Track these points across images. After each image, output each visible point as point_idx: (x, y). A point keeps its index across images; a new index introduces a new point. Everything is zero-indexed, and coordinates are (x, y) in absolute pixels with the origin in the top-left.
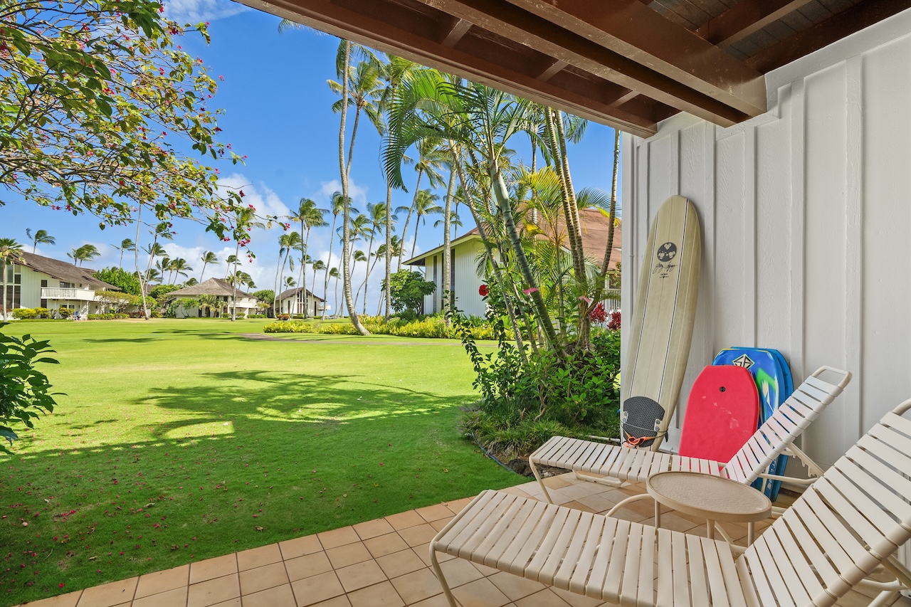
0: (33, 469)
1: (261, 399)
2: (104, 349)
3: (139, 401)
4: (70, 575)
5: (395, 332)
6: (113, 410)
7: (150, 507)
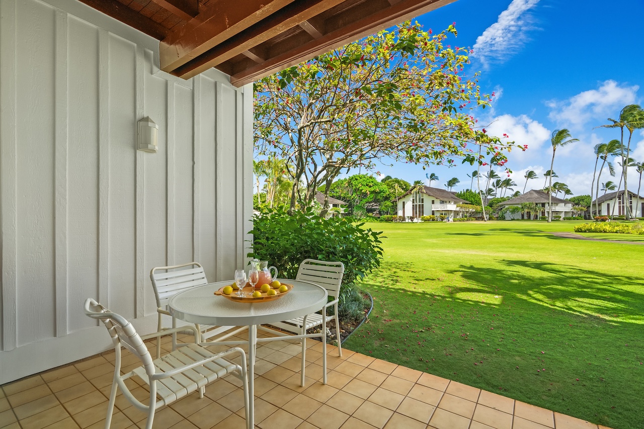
2: (454, 239)
3: (452, 272)
4: (376, 349)
6: (437, 274)
7: (422, 331)
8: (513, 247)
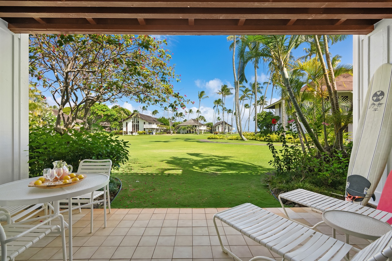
0: (130, 177)
1: (196, 163)
2: (157, 144)
4: (129, 205)
5: (259, 139)
6: (152, 163)
7: (151, 191)
8: (185, 147)
